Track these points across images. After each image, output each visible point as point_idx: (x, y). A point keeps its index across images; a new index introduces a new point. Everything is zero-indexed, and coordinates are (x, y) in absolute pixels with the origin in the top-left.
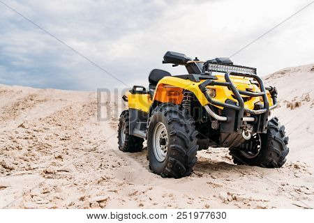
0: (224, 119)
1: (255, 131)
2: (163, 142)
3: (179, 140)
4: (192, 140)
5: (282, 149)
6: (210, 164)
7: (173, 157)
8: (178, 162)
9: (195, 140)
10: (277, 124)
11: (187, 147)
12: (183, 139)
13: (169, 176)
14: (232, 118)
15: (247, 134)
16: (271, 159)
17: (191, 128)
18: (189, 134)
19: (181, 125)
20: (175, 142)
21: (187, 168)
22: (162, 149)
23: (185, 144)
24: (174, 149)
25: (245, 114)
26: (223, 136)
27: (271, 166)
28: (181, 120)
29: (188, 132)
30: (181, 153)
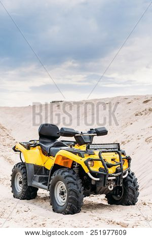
0: (98, 179)
1: (116, 184)
2: (62, 193)
3: (74, 193)
4: (81, 193)
5: (134, 194)
6: (91, 205)
7: (70, 202)
8: (73, 205)
9: (82, 192)
10: (132, 178)
11: (78, 197)
12: (75, 193)
13: (68, 213)
14: (102, 179)
15: (111, 187)
16: (128, 200)
17: (80, 186)
18: (79, 189)
19: (75, 185)
20: (72, 195)
21: (78, 208)
22: (62, 198)
23: (77, 195)
24: (71, 198)
25: (110, 176)
26: (98, 189)
27: (128, 204)
28: (75, 181)
29: (78, 188)
30: (75, 200)
